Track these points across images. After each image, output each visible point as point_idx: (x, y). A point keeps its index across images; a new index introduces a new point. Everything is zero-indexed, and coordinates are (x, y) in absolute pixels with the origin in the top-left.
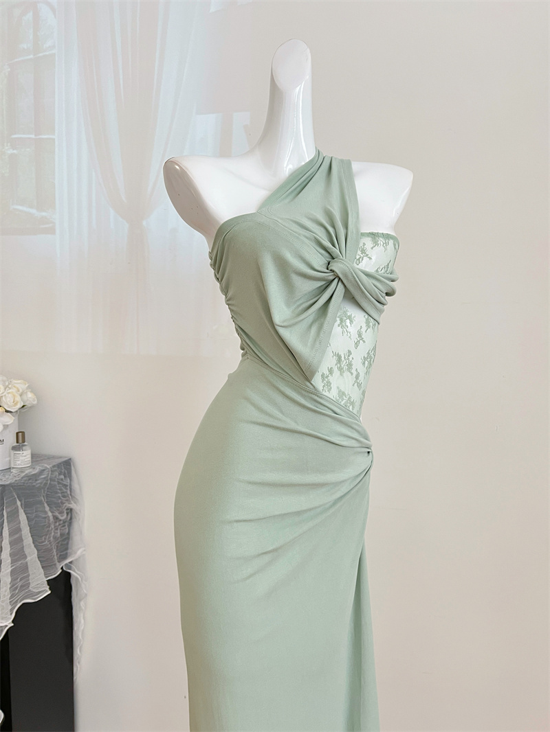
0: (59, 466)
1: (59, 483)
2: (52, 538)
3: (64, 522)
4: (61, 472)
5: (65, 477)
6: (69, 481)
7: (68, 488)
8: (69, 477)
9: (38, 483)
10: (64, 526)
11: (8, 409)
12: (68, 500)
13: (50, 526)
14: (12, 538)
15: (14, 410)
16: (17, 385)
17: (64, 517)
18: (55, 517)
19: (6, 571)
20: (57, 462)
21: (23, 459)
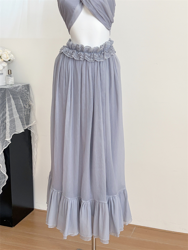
0: (25, 86)
1: (25, 93)
4: (26, 89)
5: (27, 91)
6: (29, 93)
7: (29, 95)
8: (29, 91)
9: (17, 91)
10: (28, 111)
11: (5, 60)
12: (29, 100)
13: (22, 109)
14: (10, 109)
15: (7, 61)
16: (7, 51)
17: (27, 107)
18: (24, 106)
19: (8, 121)
20: (24, 84)
21: (11, 81)
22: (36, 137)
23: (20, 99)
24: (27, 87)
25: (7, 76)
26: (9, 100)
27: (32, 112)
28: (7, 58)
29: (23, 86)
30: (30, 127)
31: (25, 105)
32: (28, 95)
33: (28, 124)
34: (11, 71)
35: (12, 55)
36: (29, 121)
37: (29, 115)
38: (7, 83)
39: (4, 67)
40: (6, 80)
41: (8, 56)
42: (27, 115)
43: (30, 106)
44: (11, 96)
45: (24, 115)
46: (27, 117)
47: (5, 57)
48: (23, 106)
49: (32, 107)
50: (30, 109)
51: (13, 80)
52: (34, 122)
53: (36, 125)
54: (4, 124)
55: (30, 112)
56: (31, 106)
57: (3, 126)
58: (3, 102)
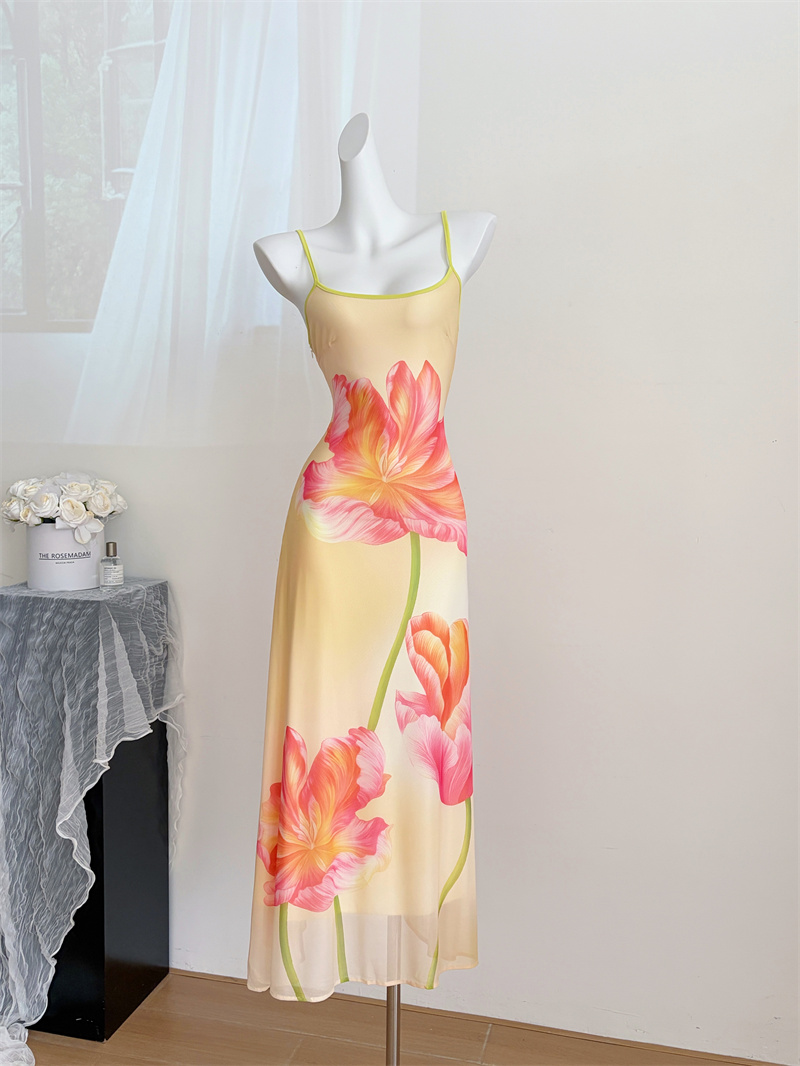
0: (154, 588)
1: (155, 609)
2: (147, 676)
3: (160, 660)
4: (157, 596)
5: (161, 603)
6: (165, 609)
7: (165, 616)
8: (166, 604)
9: (132, 605)
10: (160, 664)
11: (97, 514)
12: (165, 631)
13: (145, 660)
14: (109, 664)
15: (104, 516)
16: (106, 486)
17: (160, 652)
18: (150, 651)
19: (103, 701)
20: (152, 584)
21: (115, 575)
22: (182, 742)
23: (141, 632)
24: (162, 590)
25: (103, 561)
26: (109, 637)
27: (172, 666)
28: (106, 508)
29: (149, 588)
30: (166, 711)
31: (153, 648)
32: (162, 614)
33: (158, 704)
34: (115, 544)
35: (120, 498)
36: (162, 694)
37: (164, 675)
38: (102, 583)
39: (94, 535)
40: (98, 574)
41: (108, 501)
42: (158, 675)
43: (166, 647)
44: (114, 625)
45: (150, 677)
46: (158, 683)
47: (101, 504)
48: (147, 650)
49: (174, 650)
50: (167, 658)
51: (122, 572)
52: (178, 698)
53: (182, 704)
54: (91, 709)
55: (166, 665)
56: (170, 648)
57: (87, 717)
58: (90, 643)
